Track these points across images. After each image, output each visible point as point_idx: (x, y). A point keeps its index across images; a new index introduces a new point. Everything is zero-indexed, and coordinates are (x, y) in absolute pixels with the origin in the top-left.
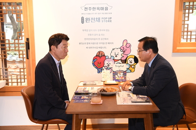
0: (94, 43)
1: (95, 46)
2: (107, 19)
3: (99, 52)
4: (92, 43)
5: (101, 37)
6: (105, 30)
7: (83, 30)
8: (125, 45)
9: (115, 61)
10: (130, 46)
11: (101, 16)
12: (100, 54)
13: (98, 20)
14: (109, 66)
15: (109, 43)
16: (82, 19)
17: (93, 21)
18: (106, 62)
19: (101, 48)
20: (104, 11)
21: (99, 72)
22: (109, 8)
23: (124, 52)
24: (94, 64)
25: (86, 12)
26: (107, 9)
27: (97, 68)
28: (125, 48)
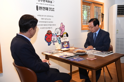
0: (45, 25)
1: (46, 26)
2: (52, 9)
3: (48, 31)
4: (44, 25)
5: (49, 21)
6: (51, 16)
7: (38, 15)
8: (62, 26)
9: (57, 36)
10: (64, 26)
11: (48, 7)
12: (49, 32)
13: (47, 9)
14: (54, 40)
15: (53, 25)
16: (37, 7)
17: (44, 9)
18: (53, 38)
19: (49, 28)
20: (50, 4)
21: (49, 45)
22: (53, 2)
23: (61, 30)
24: (46, 40)
25: (39, 2)
26: (51, 2)
27: (47, 42)
28: (62, 28)
